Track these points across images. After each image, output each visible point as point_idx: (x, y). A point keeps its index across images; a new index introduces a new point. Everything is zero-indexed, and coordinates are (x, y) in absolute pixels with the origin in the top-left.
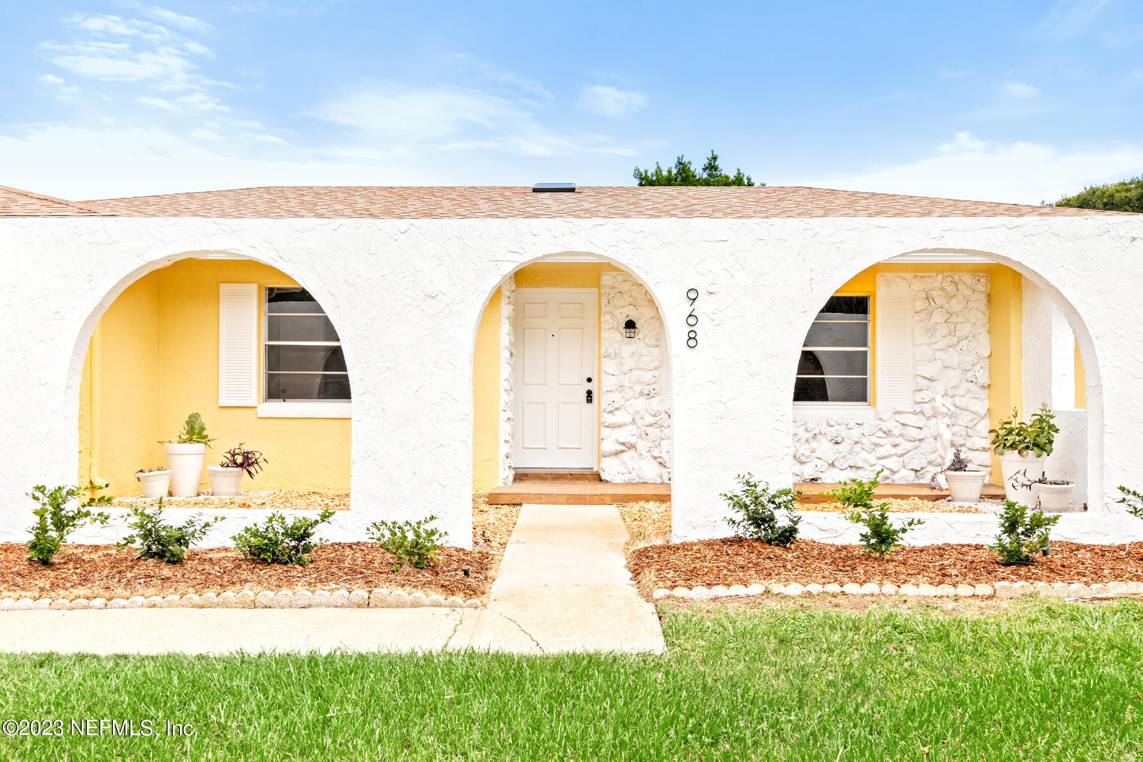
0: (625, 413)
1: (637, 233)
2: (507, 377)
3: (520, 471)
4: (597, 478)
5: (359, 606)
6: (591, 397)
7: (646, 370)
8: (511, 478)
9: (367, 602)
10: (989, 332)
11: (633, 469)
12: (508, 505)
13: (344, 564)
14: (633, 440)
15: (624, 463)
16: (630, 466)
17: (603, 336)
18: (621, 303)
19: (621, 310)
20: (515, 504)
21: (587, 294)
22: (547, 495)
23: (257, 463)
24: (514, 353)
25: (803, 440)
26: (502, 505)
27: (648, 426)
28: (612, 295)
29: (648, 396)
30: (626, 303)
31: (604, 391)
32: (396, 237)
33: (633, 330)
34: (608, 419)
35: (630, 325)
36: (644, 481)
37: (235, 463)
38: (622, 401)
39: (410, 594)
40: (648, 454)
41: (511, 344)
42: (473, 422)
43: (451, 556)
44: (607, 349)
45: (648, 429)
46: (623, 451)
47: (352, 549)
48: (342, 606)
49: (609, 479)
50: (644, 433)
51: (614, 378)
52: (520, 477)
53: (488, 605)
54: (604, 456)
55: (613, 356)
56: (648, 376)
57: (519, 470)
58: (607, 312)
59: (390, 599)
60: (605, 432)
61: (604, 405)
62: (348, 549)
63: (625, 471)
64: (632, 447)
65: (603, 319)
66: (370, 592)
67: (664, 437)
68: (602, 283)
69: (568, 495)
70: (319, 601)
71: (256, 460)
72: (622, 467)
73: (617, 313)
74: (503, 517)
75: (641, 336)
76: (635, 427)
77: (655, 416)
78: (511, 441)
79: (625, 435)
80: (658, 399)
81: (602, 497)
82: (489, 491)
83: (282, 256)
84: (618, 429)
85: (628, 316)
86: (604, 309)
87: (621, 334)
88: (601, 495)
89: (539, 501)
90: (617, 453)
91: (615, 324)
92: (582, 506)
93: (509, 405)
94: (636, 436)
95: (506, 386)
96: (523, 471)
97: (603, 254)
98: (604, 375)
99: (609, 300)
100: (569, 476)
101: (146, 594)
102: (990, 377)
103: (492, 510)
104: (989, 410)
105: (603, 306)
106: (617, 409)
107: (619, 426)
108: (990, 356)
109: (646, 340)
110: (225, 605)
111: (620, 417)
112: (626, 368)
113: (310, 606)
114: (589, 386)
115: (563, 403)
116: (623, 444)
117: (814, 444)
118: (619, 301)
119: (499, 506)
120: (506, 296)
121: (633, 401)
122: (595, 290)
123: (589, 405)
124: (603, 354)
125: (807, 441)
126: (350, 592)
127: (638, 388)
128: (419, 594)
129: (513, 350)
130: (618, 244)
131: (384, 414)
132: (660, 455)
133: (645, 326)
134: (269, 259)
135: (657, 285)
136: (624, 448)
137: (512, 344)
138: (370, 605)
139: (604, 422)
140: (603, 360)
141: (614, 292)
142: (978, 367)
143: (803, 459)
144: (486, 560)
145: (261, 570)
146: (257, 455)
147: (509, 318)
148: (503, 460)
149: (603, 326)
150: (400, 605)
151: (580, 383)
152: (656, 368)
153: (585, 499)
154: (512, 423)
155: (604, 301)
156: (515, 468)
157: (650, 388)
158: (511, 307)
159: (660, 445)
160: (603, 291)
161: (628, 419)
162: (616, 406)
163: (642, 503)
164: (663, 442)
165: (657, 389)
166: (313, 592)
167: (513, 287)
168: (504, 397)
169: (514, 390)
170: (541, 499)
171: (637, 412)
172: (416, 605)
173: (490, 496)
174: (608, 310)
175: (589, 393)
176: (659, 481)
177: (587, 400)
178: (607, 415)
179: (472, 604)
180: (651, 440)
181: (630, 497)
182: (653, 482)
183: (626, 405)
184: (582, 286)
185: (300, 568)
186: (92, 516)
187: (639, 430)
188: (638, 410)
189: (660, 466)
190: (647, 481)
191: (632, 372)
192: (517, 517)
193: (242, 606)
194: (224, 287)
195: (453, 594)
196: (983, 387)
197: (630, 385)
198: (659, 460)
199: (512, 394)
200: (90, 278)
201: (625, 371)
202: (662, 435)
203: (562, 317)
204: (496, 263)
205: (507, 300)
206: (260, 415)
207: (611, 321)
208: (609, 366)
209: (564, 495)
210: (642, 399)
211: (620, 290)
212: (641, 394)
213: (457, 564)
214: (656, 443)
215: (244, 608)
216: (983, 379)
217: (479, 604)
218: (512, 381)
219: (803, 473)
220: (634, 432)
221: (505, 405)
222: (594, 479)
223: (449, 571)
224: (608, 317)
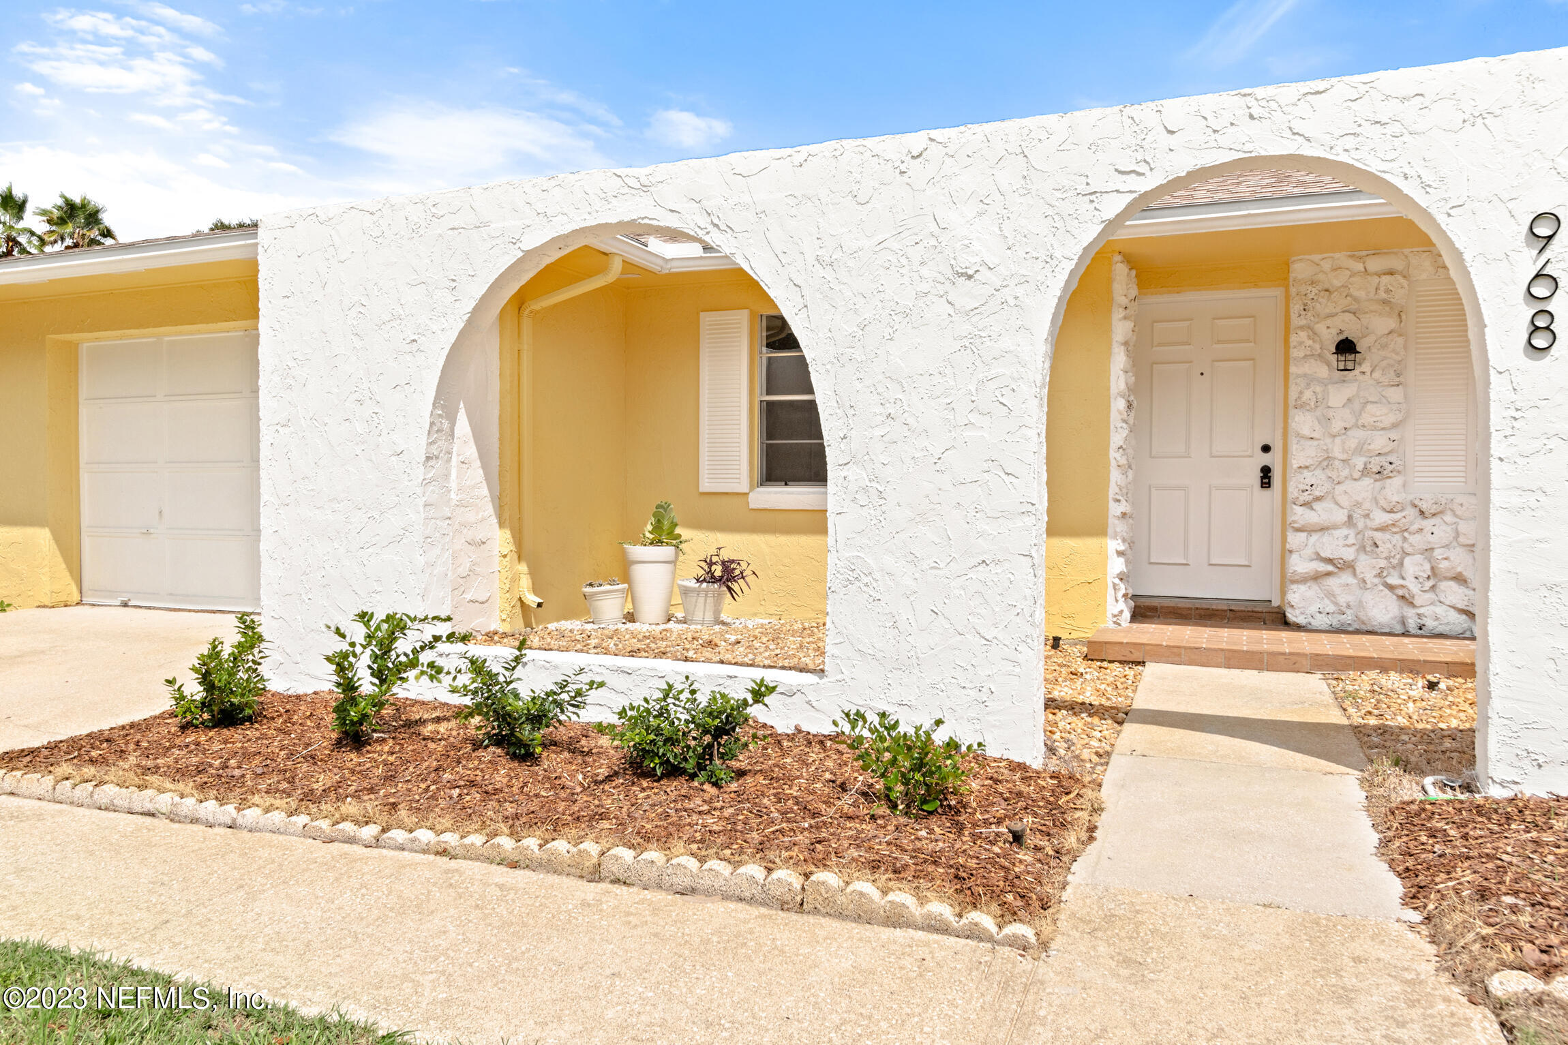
0: (1333, 506)
1: (1404, 99)
2: (1121, 443)
3: (1142, 602)
4: (1279, 620)
5: (783, 906)
6: (1269, 478)
7: (1375, 429)
8: (1127, 615)
9: (798, 899)
11: (1348, 606)
12: (1120, 662)
13: (790, 787)
14: (1348, 554)
15: (1331, 595)
16: (1342, 600)
17: (1293, 369)
18: (1330, 309)
19: (1329, 322)
20: (1132, 663)
21: (1265, 299)
22: (1190, 648)
23: (743, 578)
24: (1135, 404)
26: (1110, 662)
27: (1376, 530)
28: (1311, 296)
29: (1378, 476)
30: (1338, 310)
31: (1295, 466)
32: (903, 168)
33: (1352, 357)
34: (1300, 515)
35: (1346, 347)
36: (1370, 629)
37: (713, 577)
38: (1328, 486)
39: (885, 892)
40: (1376, 580)
41: (1129, 389)
42: (1046, 519)
43: (997, 781)
44: (1301, 393)
45: (1378, 536)
46: (1329, 574)
47: (824, 749)
48: (751, 901)
49: (1301, 620)
50: (1370, 542)
51: (1315, 443)
52: (1143, 611)
53: (1053, 945)
54: (1294, 582)
55: (1312, 404)
56: (1379, 442)
57: (1143, 600)
58: (1302, 328)
59: (843, 899)
60: (1295, 540)
61: (1293, 492)
62: (817, 748)
63: (1331, 608)
64: (1347, 566)
65: (1293, 339)
66: (807, 876)
67: (1409, 550)
68: (1292, 275)
69: (1230, 650)
70: (709, 882)
71: (742, 573)
72: (1326, 601)
73: (1321, 328)
74: (1109, 689)
75: (1366, 367)
76: (1352, 533)
77: (1391, 511)
78: (1129, 552)
79: (1334, 545)
80: (1397, 481)
81: (1294, 658)
82: (1090, 635)
83: (716, 221)
84: (1320, 534)
85: (1341, 332)
86: (1296, 321)
87: (1328, 364)
88: (1290, 654)
89: (1177, 659)
90: (1317, 577)
91: (1317, 346)
92: (1255, 672)
93: (1124, 491)
94: (1354, 548)
95: (1119, 458)
96: (1148, 602)
97: (1323, 155)
98: (1293, 441)
99: (1305, 305)
100: (1229, 613)
101: (438, 827)
103: (1091, 671)
105: (1294, 316)
106: (1318, 499)
107: (1322, 529)
109: (1376, 375)
110: (550, 866)
111: (1322, 513)
112: (1337, 426)
113: (693, 891)
114: (1265, 459)
115: (1218, 488)
116: (1329, 561)
118: (1324, 306)
119: (1105, 664)
120: (1120, 306)
121: (1348, 486)
122: (1278, 292)
123: (1266, 492)
124: (1292, 402)
126: (769, 870)
127: (1359, 462)
128: (903, 897)
129: (1132, 398)
130: (1358, 130)
131: (882, 501)
132: (1401, 582)
133: (1374, 350)
134: (697, 229)
135: (1452, 212)
136: (1330, 568)
137: (1131, 389)
138: (805, 906)
139: (1294, 522)
140: (1292, 412)
141: (1315, 291)
144: (1065, 799)
145: (643, 790)
146: (744, 565)
147: (1126, 344)
148: (1114, 585)
149: (1295, 353)
150: (863, 915)
151: (1249, 453)
152: (1395, 426)
153: (1261, 661)
154: (1131, 521)
155: (1296, 307)
156: (1134, 597)
157: (1383, 460)
158: (1129, 325)
159: (1401, 564)
160: (1293, 291)
161: (1341, 516)
162: (1317, 493)
163: (1373, 674)
164: (1407, 561)
165: (1397, 463)
166: (702, 860)
167: (1134, 292)
168: (1115, 476)
169: (1133, 467)
170: (1179, 655)
171: (1358, 504)
172: (895, 919)
173: (1090, 644)
174: (1303, 322)
175: (1266, 472)
176: (1399, 629)
177: (1262, 483)
178: (1299, 510)
179: (1015, 936)
180: (1385, 555)
181: (1348, 661)
182: (1387, 630)
183: (1337, 492)
184: (1256, 286)
185: (713, 791)
186: (420, 668)
187: (1360, 536)
188: (1360, 500)
189: (1402, 603)
190: (1376, 629)
191: (1349, 433)
192: (1134, 691)
193: (578, 872)
194: (707, 318)
195: (975, 906)
197: (1344, 457)
198: (1400, 592)
199: (1130, 473)
200: (454, 284)
201: (1334, 431)
202: (1406, 545)
203: (1219, 342)
204: (1093, 197)
205: (1122, 313)
206: (752, 506)
207: (1310, 342)
208: (1303, 422)
209: (1222, 650)
210: (1367, 481)
211: (1326, 286)
212: (1365, 472)
213: (1004, 804)
214: (1395, 561)
215: (581, 877)
217: (1033, 939)
218: (1130, 451)
220: (1351, 540)
221: (1117, 490)
222: (1273, 621)
223: (986, 821)
224: (1303, 335)
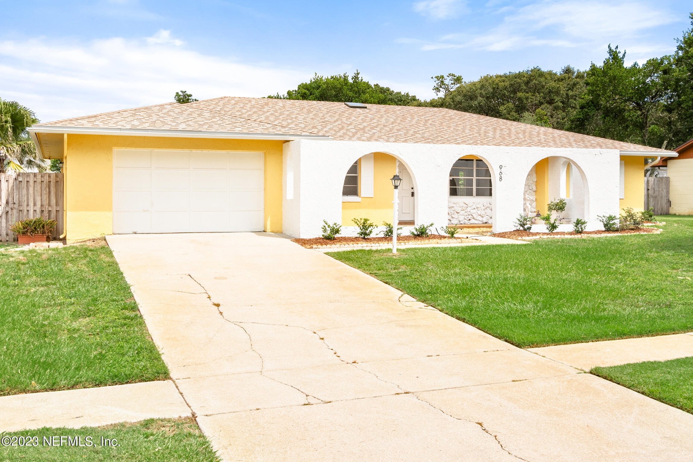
6: (413, 194)
10: (536, 173)
25: (483, 209)
102: (536, 188)
104: (536, 199)
108: (536, 181)
114: (412, 191)
117: (486, 211)
125: (484, 210)
142: (533, 185)
143: (483, 216)
151: (409, 189)
196: (534, 191)
216: (535, 189)
219: (483, 221)
